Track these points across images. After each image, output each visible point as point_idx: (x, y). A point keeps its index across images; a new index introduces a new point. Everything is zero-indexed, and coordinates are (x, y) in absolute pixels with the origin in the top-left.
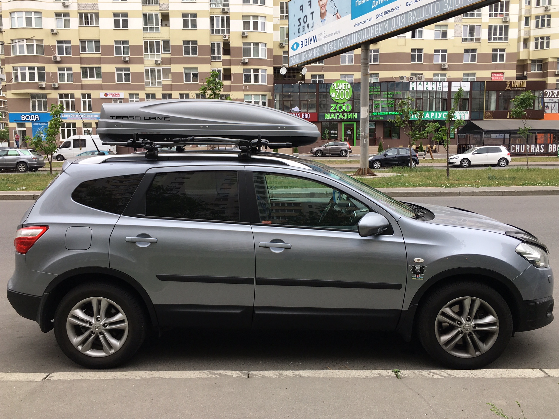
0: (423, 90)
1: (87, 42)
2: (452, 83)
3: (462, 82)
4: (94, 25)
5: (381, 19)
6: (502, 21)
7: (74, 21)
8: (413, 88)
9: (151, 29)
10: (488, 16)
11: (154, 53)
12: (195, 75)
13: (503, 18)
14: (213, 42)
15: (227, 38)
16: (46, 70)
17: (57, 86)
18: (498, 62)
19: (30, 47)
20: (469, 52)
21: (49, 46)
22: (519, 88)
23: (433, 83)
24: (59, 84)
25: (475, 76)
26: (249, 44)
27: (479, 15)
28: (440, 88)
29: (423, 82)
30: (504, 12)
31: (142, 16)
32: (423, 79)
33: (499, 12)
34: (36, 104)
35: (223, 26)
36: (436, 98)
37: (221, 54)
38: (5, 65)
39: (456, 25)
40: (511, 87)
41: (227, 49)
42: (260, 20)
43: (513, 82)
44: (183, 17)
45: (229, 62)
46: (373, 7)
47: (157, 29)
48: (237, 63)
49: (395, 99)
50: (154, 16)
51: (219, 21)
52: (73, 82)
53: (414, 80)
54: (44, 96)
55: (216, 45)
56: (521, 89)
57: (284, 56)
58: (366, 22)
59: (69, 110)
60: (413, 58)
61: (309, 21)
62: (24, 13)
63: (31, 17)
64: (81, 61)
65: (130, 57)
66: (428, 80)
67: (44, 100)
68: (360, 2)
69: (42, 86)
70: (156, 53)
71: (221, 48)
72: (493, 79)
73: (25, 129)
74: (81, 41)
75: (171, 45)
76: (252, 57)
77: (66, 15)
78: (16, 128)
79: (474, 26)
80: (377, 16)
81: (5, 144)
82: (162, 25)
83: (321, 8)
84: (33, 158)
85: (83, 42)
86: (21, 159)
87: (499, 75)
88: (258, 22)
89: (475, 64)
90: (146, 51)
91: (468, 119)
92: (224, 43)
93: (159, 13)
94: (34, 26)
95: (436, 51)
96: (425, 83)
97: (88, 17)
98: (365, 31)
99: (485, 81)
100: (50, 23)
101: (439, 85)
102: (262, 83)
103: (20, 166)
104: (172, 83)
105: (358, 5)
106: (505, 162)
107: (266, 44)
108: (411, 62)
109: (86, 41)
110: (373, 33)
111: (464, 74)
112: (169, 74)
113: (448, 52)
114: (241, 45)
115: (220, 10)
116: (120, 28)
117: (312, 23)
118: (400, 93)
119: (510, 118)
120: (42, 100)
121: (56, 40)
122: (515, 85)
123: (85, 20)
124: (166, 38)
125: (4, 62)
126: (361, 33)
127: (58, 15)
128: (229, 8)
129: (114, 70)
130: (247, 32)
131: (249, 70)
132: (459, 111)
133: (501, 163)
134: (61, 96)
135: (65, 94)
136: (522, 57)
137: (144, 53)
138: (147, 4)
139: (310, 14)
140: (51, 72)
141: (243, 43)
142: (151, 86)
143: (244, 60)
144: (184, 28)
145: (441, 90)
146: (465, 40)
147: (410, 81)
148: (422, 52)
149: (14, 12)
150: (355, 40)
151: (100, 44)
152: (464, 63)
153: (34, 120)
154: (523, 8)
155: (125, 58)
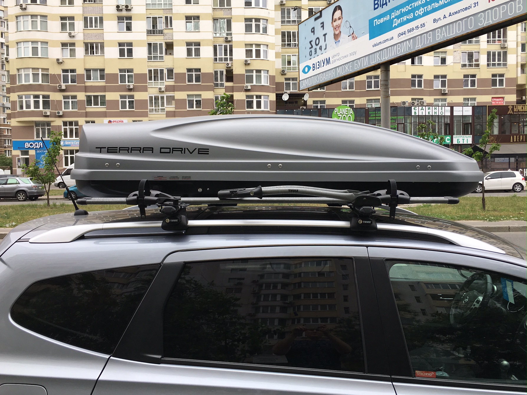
0: (425, 115)
1: (92, 71)
2: (454, 107)
3: (464, 106)
4: (99, 54)
5: (403, 38)
6: (500, 47)
7: (80, 51)
8: (415, 112)
9: (155, 57)
10: (487, 42)
11: (158, 81)
12: (198, 103)
13: (501, 44)
14: (216, 70)
15: (230, 66)
16: (51, 98)
17: (61, 114)
18: (498, 87)
19: (35, 76)
20: (469, 78)
21: (54, 75)
22: (522, 112)
23: (435, 108)
24: (63, 112)
25: (475, 101)
26: (252, 71)
27: (478, 42)
28: (442, 113)
29: (425, 107)
30: (502, 39)
31: (147, 45)
32: (425, 104)
33: (497, 39)
34: (40, 132)
35: (226, 54)
36: (438, 123)
37: (224, 81)
38: (10, 94)
39: (455, 52)
40: (513, 112)
41: (230, 76)
42: (262, 48)
43: (515, 107)
44: (187, 46)
45: (232, 89)
46: (394, 26)
47: (161, 58)
48: (240, 90)
49: (398, 124)
50: (158, 45)
51: (222, 50)
52: (77, 110)
53: (415, 105)
54: (48, 124)
55: (219, 72)
56: (523, 113)
57: (285, 83)
58: (386, 41)
59: (73, 137)
60: (413, 84)
61: (322, 43)
62: (30, 43)
63: (38, 47)
64: (86, 89)
65: (135, 85)
66: (429, 105)
67: (49, 127)
68: (379, 21)
69: (47, 113)
70: (160, 80)
71: (224, 75)
72: (494, 104)
73: (28, 157)
74: (86, 70)
75: (175, 73)
76: (254, 83)
77: (73, 44)
78: (19, 155)
79: (473, 52)
80: (398, 35)
81: (8, 172)
82: (166, 54)
83: (335, 29)
84: (33, 187)
85: (88, 70)
86: (20, 187)
87: (499, 100)
88: (260, 50)
89: (475, 89)
90: (150, 79)
91: (471, 143)
92: (227, 71)
93: (163, 42)
94: (40, 56)
95: (436, 77)
96: (427, 107)
97: (94, 46)
98: (385, 51)
99: (486, 106)
100: (55, 53)
101: (441, 110)
102: (264, 109)
103: (19, 195)
104: (175, 109)
105: (377, 24)
106: (520, 187)
107: (268, 71)
108: (412, 88)
109: (90, 70)
110: (394, 53)
111: (465, 99)
112: (173, 101)
113: (448, 77)
114: (243, 72)
115: (223, 39)
116: (125, 57)
117: (325, 45)
118: (403, 117)
119: (513, 142)
120: (46, 128)
121: (62, 69)
122: (517, 109)
123: (90, 49)
124: (170, 66)
125: (9, 91)
126: (380, 53)
127: (64, 45)
128: (232, 37)
129: (118, 98)
130: (249, 60)
131: (252, 97)
132: (462, 135)
133: (516, 188)
134: (65, 124)
135: (69, 122)
136: (520, 82)
137: (148, 81)
138: (151, 34)
139: (323, 35)
140: (56, 100)
141: (246, 70)
142: (154, 113)
143: (247, 86)
144: (187, 56)
145: (444, 115)
146: (464, 66)
147: (412, 106)
148: (422, 78)
149: (21, 42)
150: (374, 61)
151: (105, 73)
152: (464, 88)
153: (37, 148)
154: (520, 35)
155: (129, 86)
